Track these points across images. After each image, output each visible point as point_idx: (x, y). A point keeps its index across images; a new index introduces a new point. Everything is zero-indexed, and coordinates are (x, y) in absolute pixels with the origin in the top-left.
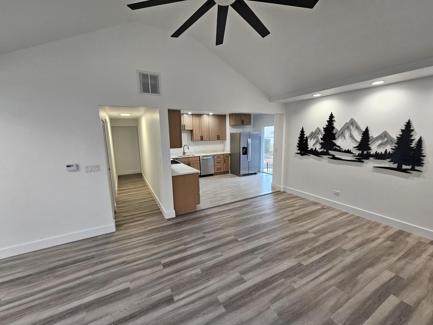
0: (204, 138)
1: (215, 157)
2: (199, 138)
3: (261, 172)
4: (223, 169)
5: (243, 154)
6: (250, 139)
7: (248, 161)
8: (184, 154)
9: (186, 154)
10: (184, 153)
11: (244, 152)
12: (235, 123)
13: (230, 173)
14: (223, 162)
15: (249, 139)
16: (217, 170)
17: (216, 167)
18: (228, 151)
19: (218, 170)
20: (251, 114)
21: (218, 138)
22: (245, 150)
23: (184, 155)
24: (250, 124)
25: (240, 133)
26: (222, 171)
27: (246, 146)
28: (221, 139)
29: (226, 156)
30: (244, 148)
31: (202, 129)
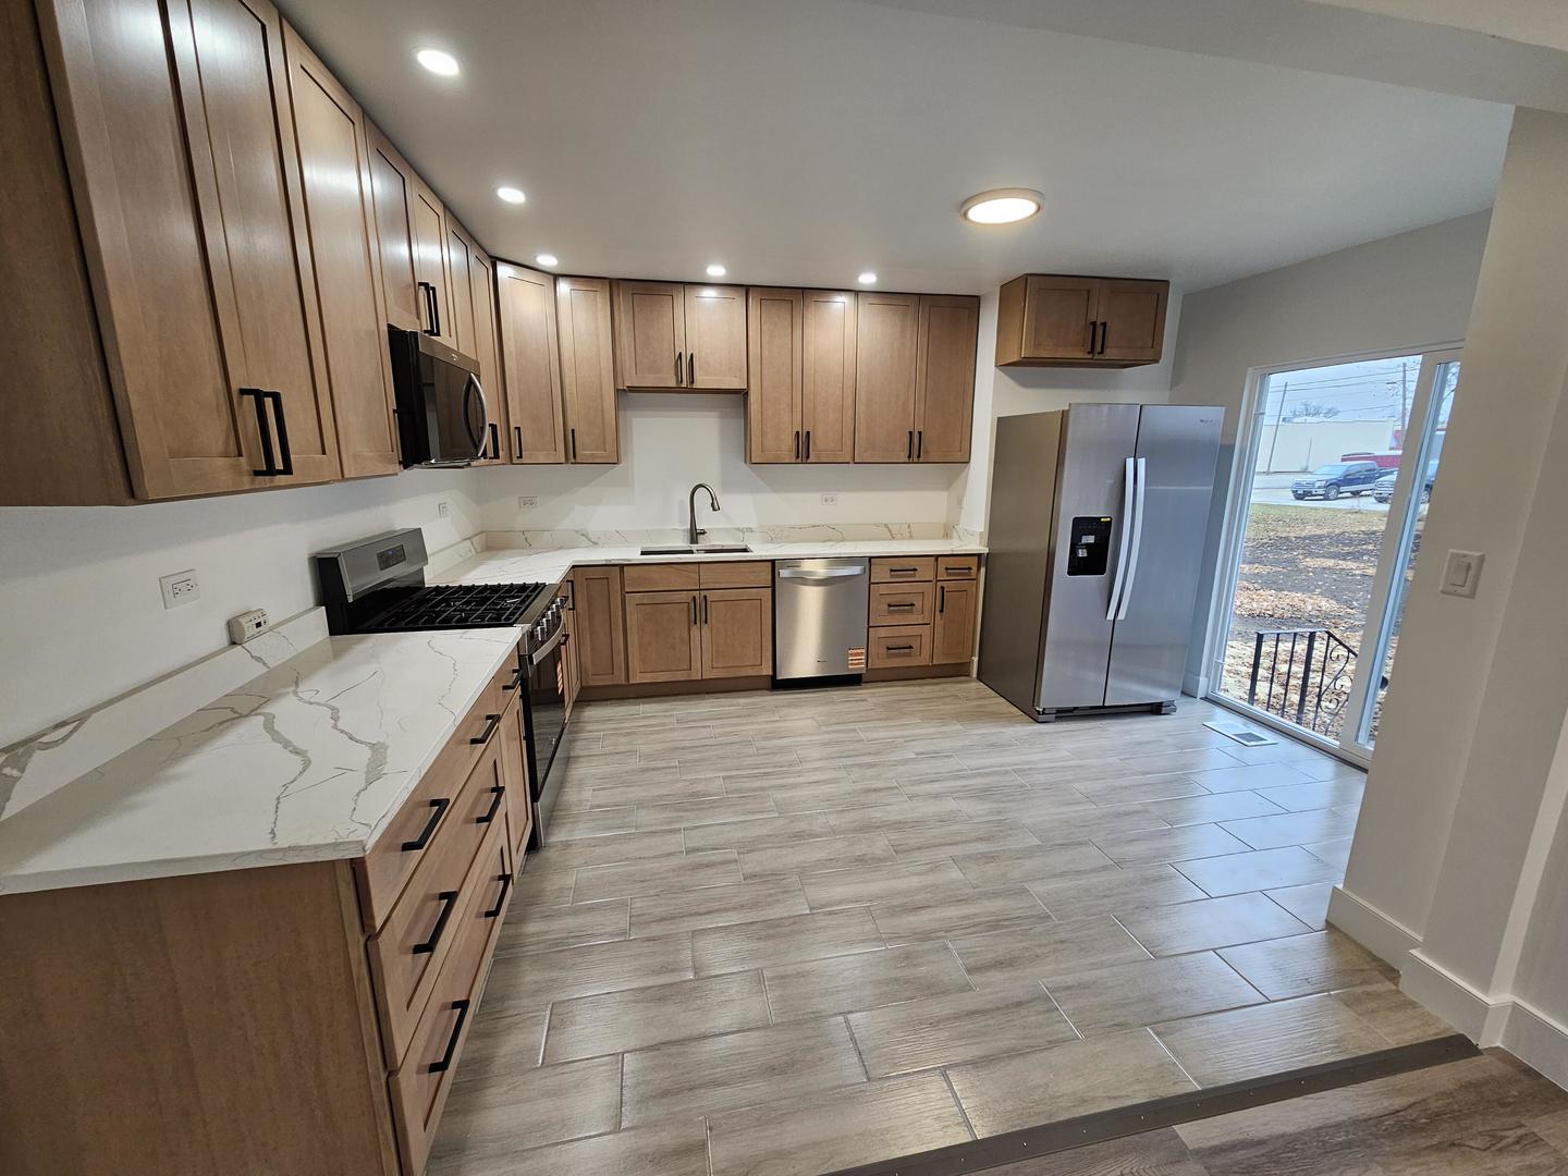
0: (819, 444)
1: (881, 574)
2: (788, 442)
3: (1201, 694)
4: (926, 651)
5: (1076, 567)
6: (1142, 462)
7: (1111, 616)
8: (694, 540)
9: (703, 543)
10: (695, 535)
11: (1082, 553)
12: (1037, 345)
13: (975, 675)
14: (928, 604)
15: (1130, 462)
16: (889, 656)
17: (883, 632)
18: (972, 536)
19: (894, 655)
20: (1166, 283)
21: (916, 450)
22: (1091, 539)
23: (694, 547)
24: (1149, 354)
25: (1064, 414)
26: (924, 660)
27: (1099, 510)
28: (934, 456)
29: (957, 567)
30: (1081, 525)
31: (808, 387)
